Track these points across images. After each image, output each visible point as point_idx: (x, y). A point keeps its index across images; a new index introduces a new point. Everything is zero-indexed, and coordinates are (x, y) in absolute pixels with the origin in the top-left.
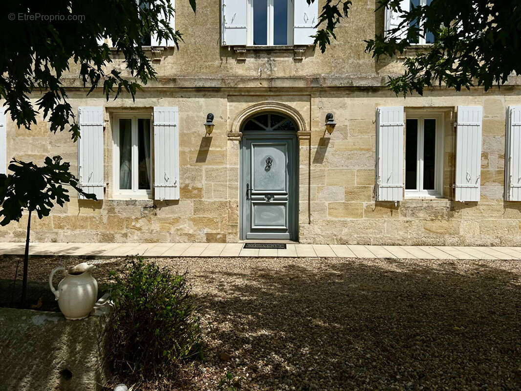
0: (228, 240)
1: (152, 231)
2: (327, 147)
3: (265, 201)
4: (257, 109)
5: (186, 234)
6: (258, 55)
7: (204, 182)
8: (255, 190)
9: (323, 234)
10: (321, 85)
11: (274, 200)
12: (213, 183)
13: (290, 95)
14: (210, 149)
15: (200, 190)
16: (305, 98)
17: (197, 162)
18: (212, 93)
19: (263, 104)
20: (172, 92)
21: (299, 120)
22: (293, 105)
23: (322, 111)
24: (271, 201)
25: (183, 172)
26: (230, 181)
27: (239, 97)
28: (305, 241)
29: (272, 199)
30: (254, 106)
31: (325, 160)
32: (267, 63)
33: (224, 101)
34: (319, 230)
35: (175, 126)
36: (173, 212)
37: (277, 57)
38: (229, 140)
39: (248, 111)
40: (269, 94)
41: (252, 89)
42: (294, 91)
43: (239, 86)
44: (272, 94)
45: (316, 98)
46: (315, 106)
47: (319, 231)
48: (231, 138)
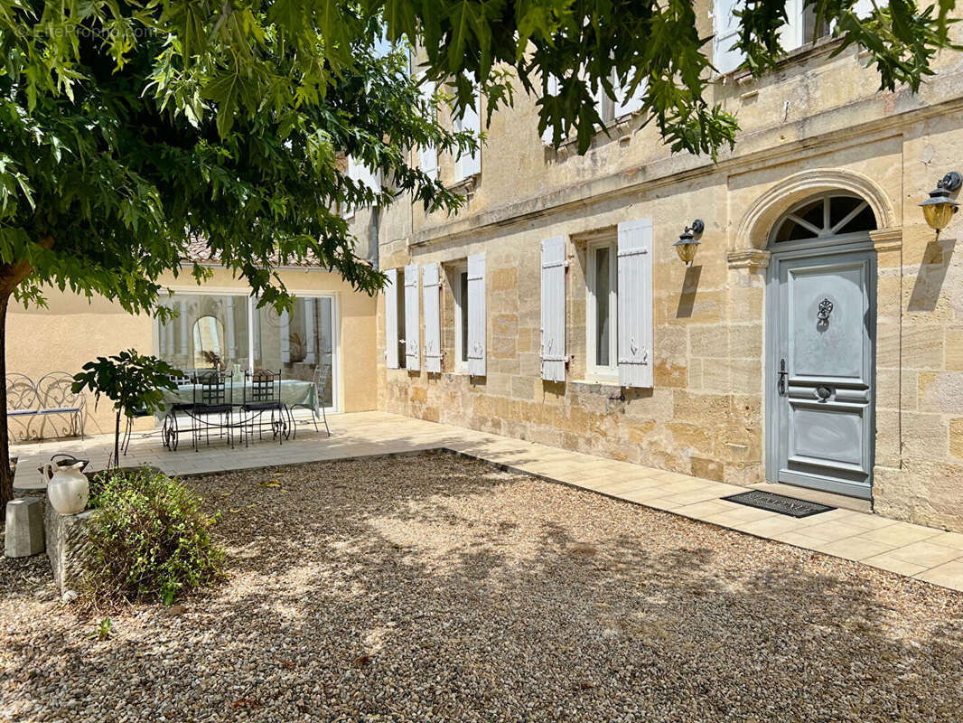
0: (726, 477)
1: (620, 438)
2: (946, 265)
3: (816, 402)
4: (782, 193)
5: (664, 454)
6: (781, 74)
7: (689, 355)
8: (798, 375)
9: (936, 500)
10: (922, 103)
11: (836, 400)
12: (702, 359)
13: (852, 146)
14: (699, 290)
15: (682, 370)
16: (890, 144)
17: (678, 317)
18: (701, 180)
19: (792, 181)
20: (644, 192)
21: (875, 203)
22: (859, 169)
23: (933, 170)
24: (830, 402)
25: (659, 335)
26: (733, 353)
27: (746, 177)
28: (886, 509)
29: (833, 397)
30: (775, 189)
31: (941, 301)
32: (801, 86)
33: (721, 190)
34: (924, 489)
35: (645, 253)
36: (646, 411)
37: (819, 66)
38: (730, 268)
39: (763, 203)
40: (804, 154)
41: (767, 154)
42: (858, 136)
43: (742, 154)
44: (811, 153)
45: (915, 140)
46: (915, 161)
47: (924, 492)
48: (734, 264)
